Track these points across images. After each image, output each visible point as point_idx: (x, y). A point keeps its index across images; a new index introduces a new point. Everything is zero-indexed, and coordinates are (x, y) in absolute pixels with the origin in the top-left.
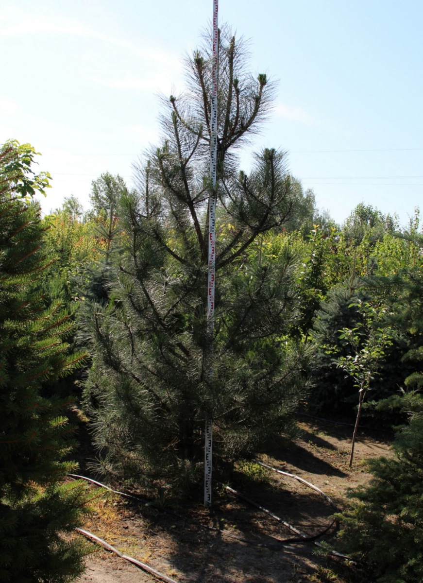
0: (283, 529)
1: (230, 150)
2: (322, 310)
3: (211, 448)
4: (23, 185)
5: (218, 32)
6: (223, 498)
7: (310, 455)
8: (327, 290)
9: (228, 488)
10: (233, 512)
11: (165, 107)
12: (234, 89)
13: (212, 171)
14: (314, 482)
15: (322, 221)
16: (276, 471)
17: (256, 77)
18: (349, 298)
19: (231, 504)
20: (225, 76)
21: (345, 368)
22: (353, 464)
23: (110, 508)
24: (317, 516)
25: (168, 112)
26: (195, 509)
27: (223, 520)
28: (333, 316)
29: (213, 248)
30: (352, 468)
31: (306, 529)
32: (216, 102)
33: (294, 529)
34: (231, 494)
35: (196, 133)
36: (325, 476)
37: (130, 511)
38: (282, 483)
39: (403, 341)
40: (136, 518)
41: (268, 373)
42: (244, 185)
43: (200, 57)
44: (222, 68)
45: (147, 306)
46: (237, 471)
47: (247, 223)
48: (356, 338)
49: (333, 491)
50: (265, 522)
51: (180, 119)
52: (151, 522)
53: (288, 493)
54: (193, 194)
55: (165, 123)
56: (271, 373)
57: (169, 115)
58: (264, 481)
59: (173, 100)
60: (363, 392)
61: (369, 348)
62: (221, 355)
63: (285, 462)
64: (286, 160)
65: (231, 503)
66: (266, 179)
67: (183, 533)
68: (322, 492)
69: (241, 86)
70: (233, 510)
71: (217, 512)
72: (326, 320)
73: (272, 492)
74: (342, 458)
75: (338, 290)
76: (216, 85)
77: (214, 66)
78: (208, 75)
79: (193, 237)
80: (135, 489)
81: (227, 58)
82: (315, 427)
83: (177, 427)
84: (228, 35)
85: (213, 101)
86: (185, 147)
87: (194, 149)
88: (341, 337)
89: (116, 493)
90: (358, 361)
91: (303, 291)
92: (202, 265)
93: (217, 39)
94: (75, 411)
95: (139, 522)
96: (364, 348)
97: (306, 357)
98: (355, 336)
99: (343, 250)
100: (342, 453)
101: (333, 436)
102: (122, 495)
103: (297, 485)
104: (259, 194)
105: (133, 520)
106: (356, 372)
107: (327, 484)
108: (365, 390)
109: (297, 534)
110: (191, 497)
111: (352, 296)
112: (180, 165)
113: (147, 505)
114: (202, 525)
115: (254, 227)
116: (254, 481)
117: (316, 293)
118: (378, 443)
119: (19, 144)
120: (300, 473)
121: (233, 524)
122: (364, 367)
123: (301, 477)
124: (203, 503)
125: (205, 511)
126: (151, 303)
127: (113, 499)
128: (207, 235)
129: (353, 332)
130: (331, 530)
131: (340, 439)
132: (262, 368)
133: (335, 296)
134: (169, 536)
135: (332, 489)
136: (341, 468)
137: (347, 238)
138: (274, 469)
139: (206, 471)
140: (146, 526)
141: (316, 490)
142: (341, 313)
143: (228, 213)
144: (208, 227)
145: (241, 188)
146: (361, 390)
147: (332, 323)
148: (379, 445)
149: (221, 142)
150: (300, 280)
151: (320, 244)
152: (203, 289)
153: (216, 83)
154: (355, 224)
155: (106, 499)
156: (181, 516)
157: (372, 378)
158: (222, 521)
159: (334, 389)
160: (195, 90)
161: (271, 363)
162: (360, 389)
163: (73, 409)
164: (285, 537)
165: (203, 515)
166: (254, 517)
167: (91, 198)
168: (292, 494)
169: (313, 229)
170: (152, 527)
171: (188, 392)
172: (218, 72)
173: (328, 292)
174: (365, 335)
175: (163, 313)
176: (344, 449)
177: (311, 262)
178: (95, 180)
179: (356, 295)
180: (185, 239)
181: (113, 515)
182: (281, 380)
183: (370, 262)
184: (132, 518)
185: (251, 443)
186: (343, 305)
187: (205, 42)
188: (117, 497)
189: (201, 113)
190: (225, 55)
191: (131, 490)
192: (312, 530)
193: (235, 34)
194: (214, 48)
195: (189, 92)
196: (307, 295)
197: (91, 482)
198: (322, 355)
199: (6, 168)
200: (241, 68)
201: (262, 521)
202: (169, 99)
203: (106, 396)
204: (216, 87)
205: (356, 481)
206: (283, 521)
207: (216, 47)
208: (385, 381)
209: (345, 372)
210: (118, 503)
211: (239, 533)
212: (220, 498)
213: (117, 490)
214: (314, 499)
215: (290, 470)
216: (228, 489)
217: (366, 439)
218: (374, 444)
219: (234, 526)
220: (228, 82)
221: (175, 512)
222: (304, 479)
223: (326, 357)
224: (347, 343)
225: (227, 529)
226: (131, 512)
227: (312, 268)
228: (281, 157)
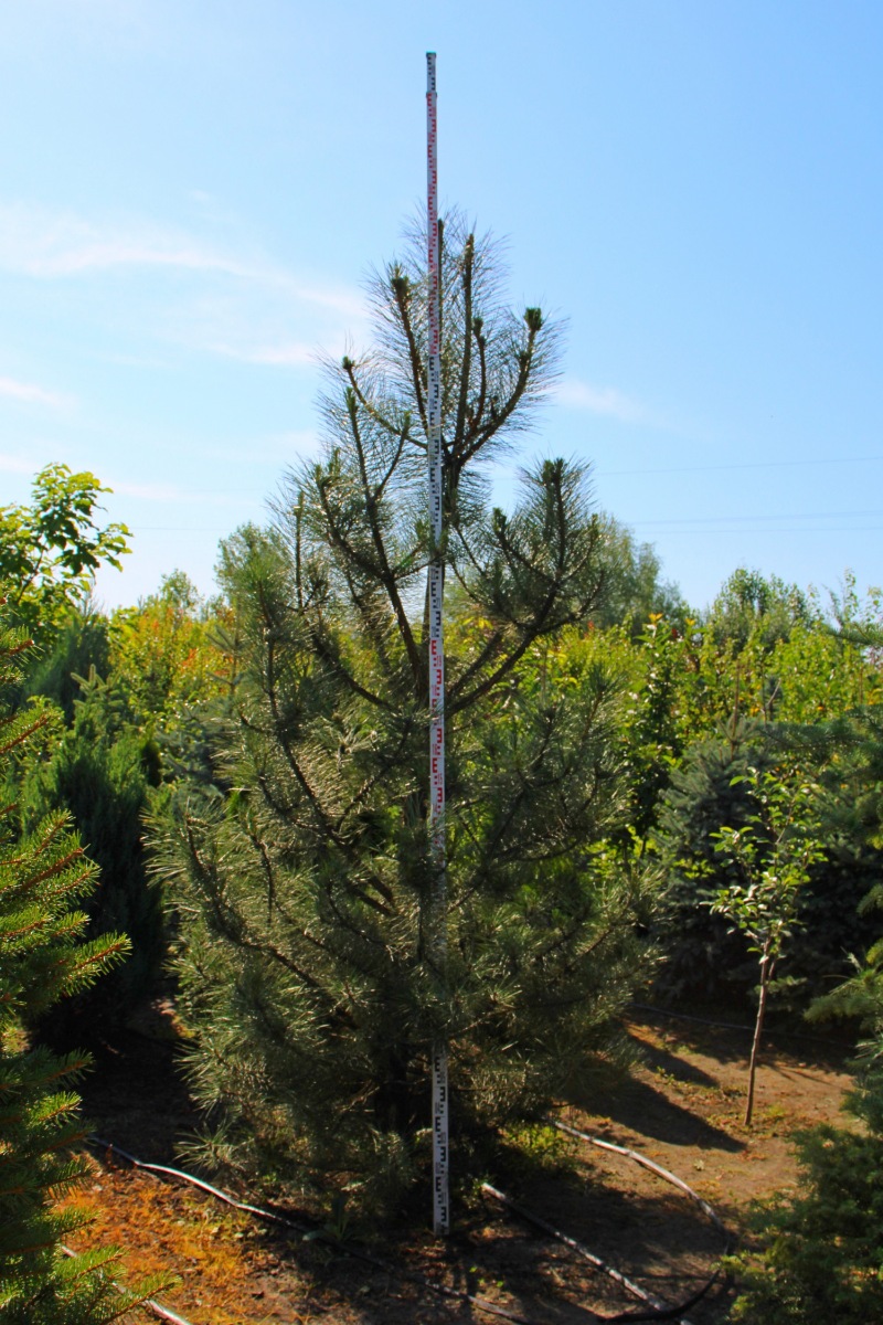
0: (608, 1286)
1: (470, 466)
2: (674, 788)
3: (446, 1104)
4: (75, 552)
5: (438, 227)
6: (475, 1212)
7: (661, 1100)
8: (683, 746)
9: (486, 1187)
10: (498, 1246)
11: (334, 382)
12: (474, 339)
13: (433, 510)
14: (672, 1165)
15: (665, 604)
16: (591, 1142)
17: (520, 315)
18: (729, 763)
19: (492, 1227)
20: (453, 311)
21: (728, 912)
22: (753, 1118)
23: (226, 1245)
24: (682, 1252)
25: (336, 390)
26: (413, 1241)
27: (473, 1270)
28: (698, 800)
29: (439, 671)
30: (751, 1127)
31: (659, 1285)
32: (438, 367)
33: (634, 1288)
34: (493, 1200)
35: (397, 432)
36: (696, 1149)
37: (270, 1252)
38: (603, 1172)
39: (848, 851)
40: (282, 1270)
41: (566, 938)
42: (501, 536)
43: (402, 276)
44: (449, 298)
45: (299, 798)
46: (507, 1144)
47: (510, 618)
48: (748, 848)
49: (714, 1185)
50: (568, 1271)
51: (364, 402)
52: (314, 1280)
53: (615, 1195)
54: (394, 557)
55: (331, 412)
56: (571, 937)
57: (338, 396)
58: (565, 1167)
59: (348, 366)
60: (768, 963)
61: (778, 869)
62: (461, 903)
63: (608, 1119)
64: (588, 481)
65: (494, 1223)
66: (547, 523)
67: (386, 1305)
68: (689, 1189)
69: (489, 332)
70: (497, 1240)
71: (462, 1247)
72: (683, 809)
73: (581, 1194)
74: (730, 1105)
75: (706, 745)
76: (436, 331)
77: (432, 293)
78: (419, 314)
79: (396, 649)
80: (284, 1195)
81: (459, 278)
82: (670, 1035)
83: (368, 1064)
84: (459, 231)
85: (431, 364)
86: (374, 462)
87: (394, 464)
88: (718, 848)
89: (240, 1209)
90: (754, 896)
91: (634, 749)
92: (416, 708)
93: (437, 238)
94: (166, 1014)
95: (288, 1281)
96: (766, 870)
97: (645, 898)
98: (746, 844)
99: (710, 664)
100: (729, 1093)
101: (708, 1054)
102: (254, 1214)
103: (635, 1175)
104: (534, 556)
105: (275, 1275)
106: (752, 920)
107: (700, 1170)
108: (772, 957)
109: (640, 1301)
110: (405, 1212)
111: (735, 758)
112: (364, 499)
113: (306, 1238)
114: (427, 1283)
115: (525, 625)
116: (543, 1169)
117: (660, 754)
118: (803, 1067)
119: (69, 471)
120: (642, 1145)
121: (499, 1278)
122: (768, 910)
123: (643, 1153)
124: (430, 1224)
125: (436, 1248)
126: (308, 791)
127: (235, 1223)
128: (425, 645)
129: (741, 837)
130: (716, 1287)
131: (723, 1061)
132: (551, 926)
133: (700, 760)
134: (354, 1315)
135: (712, 1182)
136: (728, 1129)
137: (718, 638)
138: (586, 1137)
139: (437, 1156)
140: (304, 1291)
141: (677, 1186)
142: (714, 795)
143: (472, 595)
144: (426, 627)
145: (494, 544)
146: (763, 959)
147: (696, 816)
148: (805, 1071)
149: (450, 449)
150: (628, 729)
151: (665, 653)
152: (421, 759)
153: (437, 328)
154: (730, 610)
155: (219, 1224)
156: (380, 1263)
157: (788, 933)
158: (473, 1273)
159: (705, 952)
160: (392, 344)
161: (570, 915)
162: (761, 956)
163: (162, 1009)
164: (615, 1308)
165: (431, 1259)
166: (544, 1258)
167: (216, 574)
168: (626, 1196)
169: (649, 622)
170: (315, 1293)
171: (391, 985)
172: (440, 304)
173: (684, 752)
174: (767, 841)
175: (335, 812)
176: (732, 1082)
177: (647, 689)
178: (225, 537)
179: (744, 756)
180: (382, 653)
181: (231, 1264)
182: (594, 948)
183: (767, 686)
184: (273, 1272)
185: (532, 1091)
186: (717, 776)
187: (413, 248)
188: (243, 1219)
189: (406, 390)
190: (454, 273)
191: (276, 1197)
192: (674, 1287)
193: (474, 228)
194: (430, 256)
195: (382, 348)
196: (643, 757)
197: (189, 1181)
198: (678, 882)
199: (42, 520)
200: (488, 296)
201: (562, 1269)
202: (340, 363)
203: (218, 992)
204: (437, 337)
205: (763, 1160)
206: (608, 1268)
207: (436, 254)
208: (812, 934)
209: (728, 920)
210: (245, 1232)
211: (511, 1302)
212: (470, 1214)
213: (244, 1201)
214: (675, 1210)
215: (619, 1138)
216: (486, 1191)
217: (776, 1060)
218: (796, 1070)
219: (500, 1284)
220: (462, 328)
221: (369, 1252)
222: (651, 1159)
223: (687, 885)
224: (731, 861)
225: (483, 1292)
226: (271, 1256)
227: (651, 701)
228: (576, 475)
